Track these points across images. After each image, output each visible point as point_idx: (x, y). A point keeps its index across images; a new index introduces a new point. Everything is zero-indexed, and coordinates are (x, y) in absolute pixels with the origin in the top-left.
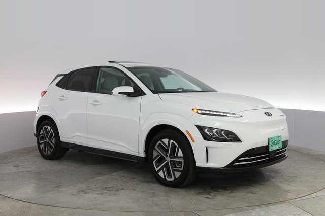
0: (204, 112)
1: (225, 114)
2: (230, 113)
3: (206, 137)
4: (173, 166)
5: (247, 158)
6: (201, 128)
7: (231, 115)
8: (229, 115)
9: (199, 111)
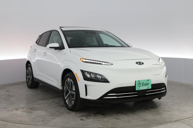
0: (87, 61)
1: (101, 63)
2: (105, 62)
3: (86, 78)
4: (72, 97)
5: (115, 94)
6: (83, 72)
7: (106, 64)
8: (103, 63)
9: (84, 60)
